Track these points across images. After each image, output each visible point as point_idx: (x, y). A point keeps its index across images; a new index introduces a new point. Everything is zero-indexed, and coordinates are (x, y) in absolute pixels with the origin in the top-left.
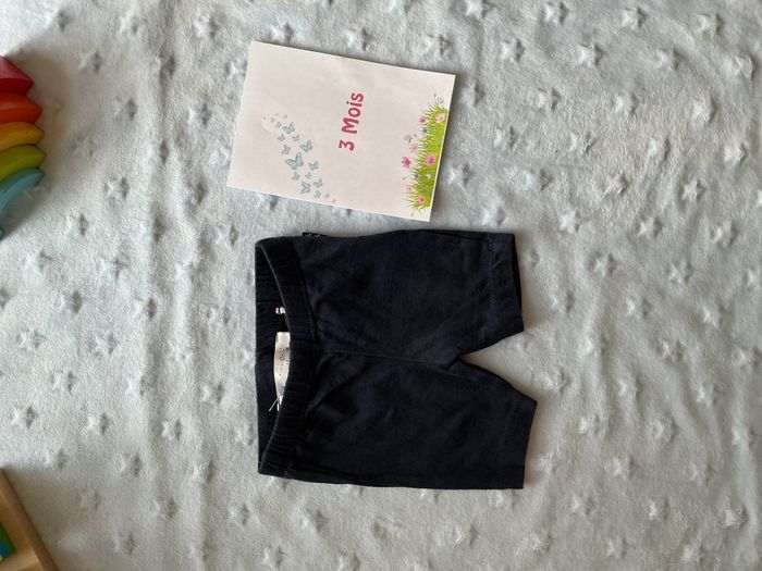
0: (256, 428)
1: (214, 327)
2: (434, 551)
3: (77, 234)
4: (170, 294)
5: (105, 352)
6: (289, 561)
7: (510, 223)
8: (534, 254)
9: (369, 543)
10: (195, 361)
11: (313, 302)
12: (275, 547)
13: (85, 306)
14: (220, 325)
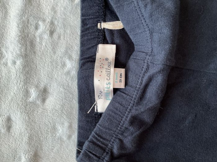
1: (41, 38)
4: (6, 8)
10: (24, 67)
14: (46, 36)
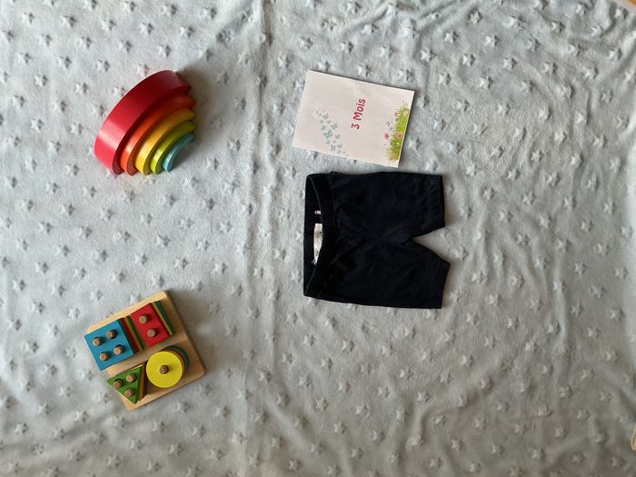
0: (303, 274)
1: (282, 220)
2: (393, 340)
3: (213, 169)
4: (260, 202)
5: (225, 231)
6: (317, 343)
7: (440, 170)
8: (452, 187)
9: (359, 335)
11: (335, 208)
12: (310, 335)
13: (215, 207)
14: (285, 219)
